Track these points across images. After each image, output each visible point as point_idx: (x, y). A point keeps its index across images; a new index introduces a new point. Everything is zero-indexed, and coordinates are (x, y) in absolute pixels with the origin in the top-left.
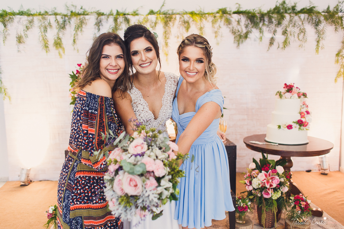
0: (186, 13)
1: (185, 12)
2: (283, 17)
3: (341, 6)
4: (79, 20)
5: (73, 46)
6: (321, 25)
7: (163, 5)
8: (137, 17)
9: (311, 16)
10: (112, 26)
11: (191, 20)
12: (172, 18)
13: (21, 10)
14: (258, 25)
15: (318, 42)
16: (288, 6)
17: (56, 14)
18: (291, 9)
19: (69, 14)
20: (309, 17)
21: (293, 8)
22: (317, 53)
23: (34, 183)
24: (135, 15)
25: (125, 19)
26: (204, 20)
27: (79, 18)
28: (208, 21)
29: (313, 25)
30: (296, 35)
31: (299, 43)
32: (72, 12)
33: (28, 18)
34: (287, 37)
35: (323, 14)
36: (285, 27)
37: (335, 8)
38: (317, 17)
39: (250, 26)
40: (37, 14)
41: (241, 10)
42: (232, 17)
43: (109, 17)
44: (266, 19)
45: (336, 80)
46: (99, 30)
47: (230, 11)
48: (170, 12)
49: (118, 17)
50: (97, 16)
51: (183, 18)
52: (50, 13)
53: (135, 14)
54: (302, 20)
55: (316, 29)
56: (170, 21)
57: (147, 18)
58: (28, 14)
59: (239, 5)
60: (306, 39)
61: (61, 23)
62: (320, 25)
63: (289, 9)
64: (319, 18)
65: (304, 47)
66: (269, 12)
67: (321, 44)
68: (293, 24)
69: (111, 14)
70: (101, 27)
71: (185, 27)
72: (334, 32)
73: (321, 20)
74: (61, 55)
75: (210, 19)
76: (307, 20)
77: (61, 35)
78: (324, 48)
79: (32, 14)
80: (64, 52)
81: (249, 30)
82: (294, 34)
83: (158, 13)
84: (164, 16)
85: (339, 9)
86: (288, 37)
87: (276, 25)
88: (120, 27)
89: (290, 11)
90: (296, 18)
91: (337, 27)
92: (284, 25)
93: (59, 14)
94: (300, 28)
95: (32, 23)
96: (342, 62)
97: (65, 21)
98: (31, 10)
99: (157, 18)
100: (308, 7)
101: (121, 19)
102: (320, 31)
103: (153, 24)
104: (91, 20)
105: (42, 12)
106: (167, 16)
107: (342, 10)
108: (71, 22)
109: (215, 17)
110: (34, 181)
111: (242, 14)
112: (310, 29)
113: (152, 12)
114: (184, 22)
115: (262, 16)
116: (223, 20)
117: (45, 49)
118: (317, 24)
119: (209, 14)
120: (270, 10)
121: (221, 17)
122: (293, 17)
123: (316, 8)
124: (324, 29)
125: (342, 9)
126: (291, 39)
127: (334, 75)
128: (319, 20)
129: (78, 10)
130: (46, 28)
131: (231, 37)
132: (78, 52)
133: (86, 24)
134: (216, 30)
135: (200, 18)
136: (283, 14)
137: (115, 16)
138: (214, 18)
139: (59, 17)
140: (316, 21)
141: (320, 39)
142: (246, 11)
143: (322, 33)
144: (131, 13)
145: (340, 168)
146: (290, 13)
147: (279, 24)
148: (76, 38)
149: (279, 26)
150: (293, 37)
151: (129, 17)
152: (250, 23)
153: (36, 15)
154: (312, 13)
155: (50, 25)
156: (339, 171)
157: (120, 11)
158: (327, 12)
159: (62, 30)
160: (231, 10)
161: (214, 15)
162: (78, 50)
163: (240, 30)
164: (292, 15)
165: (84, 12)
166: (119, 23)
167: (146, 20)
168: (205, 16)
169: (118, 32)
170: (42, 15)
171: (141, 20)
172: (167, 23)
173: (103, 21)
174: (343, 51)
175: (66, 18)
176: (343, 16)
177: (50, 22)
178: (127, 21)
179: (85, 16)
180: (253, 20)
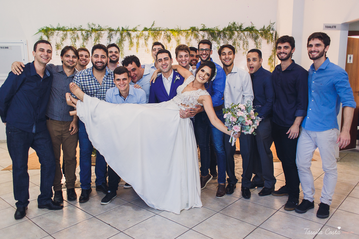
0: (169, 30)
1: (167, 29)
2: (233, 34)
3: (272, 26)
6: (258, 39)
7: (153, 25)
8: (136, 33)
9: (252, 33)
10: (119, 38)
11: (172, 34)
12: (159, 33)
13: (58, 27)
14: (217, 39)
16: (237, 26)
17: (82, 30)
19: (91, 29)
20: (250, 33)
21: (240, 27)
25: (127, 34)
26: (180, 35)
27: (97, 33)
28: (183, 36)
29: (253, 39)
30: (241, 45)
31: (243, 51)
32: (92, 29)
33: (64, 33)
35: (260, 31)
37: (267, 28)
38: (256, 34)
40: (69, 30)
41: (206, 28)
42: (199, 33)
43: (117, 32)
44: (222, 34)
46: (110, 40)
47: (198, 29)
48: (158, 29)
49: (123, 32)
50: (109, 31)
51: (166, 33)
52: (78, 29)
53: (135, 30)
54: (246, 36)
55: (255, 41)
56: (158, 35)
58: (63, 29)
59: (204, 25)
60: (248, 48)
61: (85, 36)
66: (224, 30)
68: (240, 38)
69: (118, 30)
70: (112, 39)
71: (168, 40)
72: (267, 43)
75: (185, 34)
76: (249, 36)
77: (85, 44)
79: (66, 29)
83: (150, 30)
84: (153, 32)
85: (271, 28)
88: (125, 39)
89: (238, 29)
90: (242, 34)
91: (269, 40)
92: (234, 39)
93: (84, 30)
94: (244, 40)
95: (66, 36)
97: (88, 35)
98: (65, 27)
99: (149, 33)
100: (250, 26)
101: (125, 34)
102: (257, 43)
103: (147, 37)
104: (105, 34)
105: (73, 28)
106: (156, 32)
107: (273, 29)
108: (92, 35)
109: (187, 33)
111: (206, 31)
112: (251, 42)
113: (146, 29)
114: (167, 36)
115: (219, 32)
116: (193, 35)
118: (256, 38)
119: (183, 31)
120: (225, 28)
123: (255, 27)
124: (261, 42)
128: (257, 36)
129: (96, 27)
130: (75, 39)
133: (102, 37)
134: (188, 42)
135: (177, 34)
136: (233, 32)
137: (121, 32)
139: (84, 32)
140: (255, 36)
142: (209, 28)
143: (259, 44)
144: (131, 30)
146: (238, 31)
147: (230, 38)
149: (231, 39)
151: (130, 32)
152: (211, 37)
154: (252, 30)
155: (78, 37)
157: (125, 28)
158: (262, 30)
159: (86, 41)
161: (187, 31)
164: (240, 32)
165: (100, 29)
166: (124, 36)
167: (142, 34)
168: (181, 33)
169: (124, 42)
170: (73, 30)
171: (138, 35)
172: (156, 37)
173: (113, 35)
174: (274, 56)
175: (89, 33)
176: (274, 33)
177: (78, 35)
178: (129, 35)
179: (101, 31)
180: (213, 35)
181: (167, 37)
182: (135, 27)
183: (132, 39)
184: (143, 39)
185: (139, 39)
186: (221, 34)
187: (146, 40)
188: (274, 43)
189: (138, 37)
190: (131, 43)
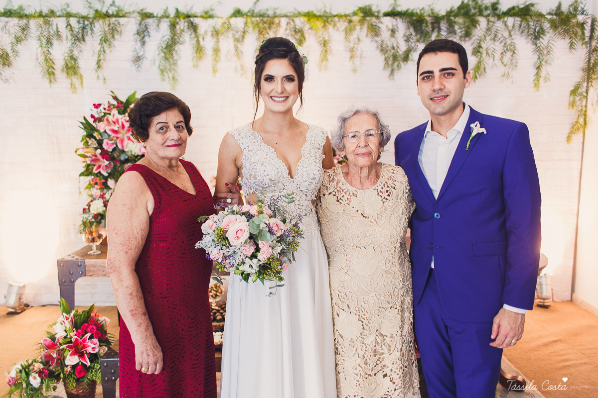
0: (299, 15)
1: (296, 13)
2: (474, 23)
3: (582, 4)
4: (107, 25)
5: (96, 71)
6: (544, 37)
7: (258, 1)
8: (210, 21)
9: (527, 20)
10: (166, 37)
11: (307, 26)
12: (273, 23)
13: (9, 7)
14: (429, 38)
15: (538, 68)
16: (485, 2)
17: (69, 15)
18: (491, 8)
19: (92, 14)
20: (523, 23)
21: (494, 7)
22: (536, 89)
23: (32, 308)
24: (206, 18)
25: (188, 25)
27: (107, 22)
28: (338, 30)
29: (530, 37)
30: (498, 56)
31: (502, 70)
32: (96, 11)
33: (20, 22)
34: (480, 59)
35: (549, 17)
36: (478, 41)
37: (571, 6)
38: (537, 24)
39: (414, 38)
40: (37, 14)
41: (399, 9)
42: (381, 23)
43: (162, 20)
44: (444, 26)
45: (569, 138)
46: (144, 43)
47: (378, 12)
48: (271, 13)
49: (178, 20)
50: (140, 19)
51: (292, 23)
52: (58, 14)
53: (208, 15)
54: (510, 28)
55: (536, 45)
56: (270, 28)
57: (228, 23)
58: (19, 14)
60: (517, 62)
61: (77, 30)
62: (542, 38)
63: (486, 8)
64: (540, 24)
65: (512, 77)
66: (450, 13)
67: (543, 73)
68: (493, 36)
69: (165, 16)
70: (146, 39)
72: (568, 50)
73: (545, 29)
74: (75, 88)
75: (342, 25)
76: (518, 28)
77: (76, 53)
78: (549, 79)
79: (28, 14)
80: (82, 83)
81: (413, 45)
82: (493, 53)
83: (249, 14)
84: (258, 19)
85: (579, 9)
86: (482, 59)
87: (461, 37)
88: (181, 39)
89: (489, 12)
90: (499, 24)
91: (574, 41)
92: (477, 37)
93: (75, 16)
94: (504, 42)
95: (26, 31)
96: (582, 106)
97: (84, 28)
98: (24, 7)
99: (246, 23)
100: (521, 4)
101: (182, 25)
102: (541, 48)
103: (240, 33)
104: (130, 25)
105: (45, 11)
106: (265, 19)
107: (584, 11)
108: (94, 29)
109: (350, 21)
110: (33, 305)
111: (400, 17)
112: (523, 45)
113: (238, 13)
114: (295, 31)
115: (437, 20)
116: (365, 27)
117: (48, 76)
118: (537, 36)
119: (339, 16)
120: (451, 9)
121: (362, 22)
122: (494, 22)
123: (535, 6)
124: (550, 45)
125: (585, 9)
126: (488, 62)
127: (567, 130)
128: (542, 28)
129: (107, 8)
130: (50, 40)
131: (380, 59)
132: (105, 83)
133: (121, 33)
134: (351, 45)
135: (322, 24)
136: (474, 18)
137: (171, 20)
138: (349, 23)
139: (73, 21)
140: (535, 30)
141: (543, 63)
142: (407, 11)
143: (545, 52)
144: (199, 15)
145: (574, 295)
146: (488, 15)
147: (467, 34)
148: (102, 57)
149: (467, 39)
150: (492, 59)
151: (196, 21)
152: (414, 34)
153: (34, 17)
154: (528, 15)
155: (58, 35)
156: (571, 300)
157: (183, 10)
158: (556, 14)
159: (78, 43)
160: (379, 9)
161: (348, 18)
162: (105, 79)
163: (395, 45)
164: (492, 19)
165: (117, 12)
166: (178, 32)
167: (226, 26)
168: (332, 21)
169: (178, 47)
170: (44, 17)
171: (218, 27)
172: (263, 33)
173: (152, 28)
174: (585, 85)
175: (86, 23)
176: (588, 20)
177: (57, 28)
178: (194, 27)
179: (119, 19)
180: (419, 28)
181: (294, 34)
182: (207, 7)
183: (201, 39)
184: (231, 40)
185: (221, 40)
186: (441, 25)
187: (239, 40)
188: (587, 47)
189: (216, 33)
190: (199, 49)
